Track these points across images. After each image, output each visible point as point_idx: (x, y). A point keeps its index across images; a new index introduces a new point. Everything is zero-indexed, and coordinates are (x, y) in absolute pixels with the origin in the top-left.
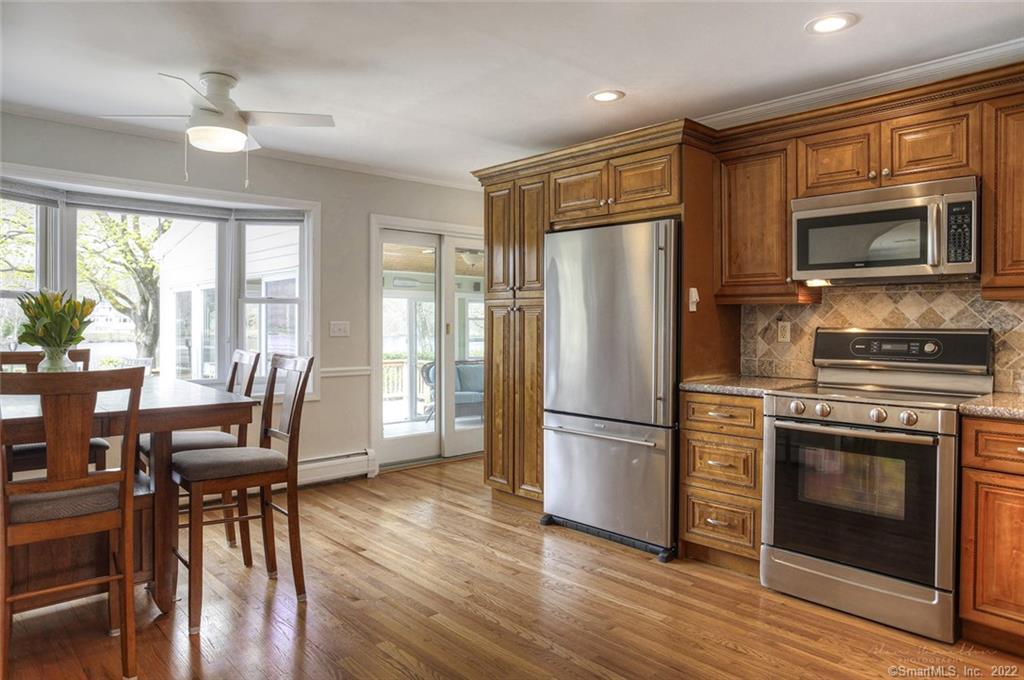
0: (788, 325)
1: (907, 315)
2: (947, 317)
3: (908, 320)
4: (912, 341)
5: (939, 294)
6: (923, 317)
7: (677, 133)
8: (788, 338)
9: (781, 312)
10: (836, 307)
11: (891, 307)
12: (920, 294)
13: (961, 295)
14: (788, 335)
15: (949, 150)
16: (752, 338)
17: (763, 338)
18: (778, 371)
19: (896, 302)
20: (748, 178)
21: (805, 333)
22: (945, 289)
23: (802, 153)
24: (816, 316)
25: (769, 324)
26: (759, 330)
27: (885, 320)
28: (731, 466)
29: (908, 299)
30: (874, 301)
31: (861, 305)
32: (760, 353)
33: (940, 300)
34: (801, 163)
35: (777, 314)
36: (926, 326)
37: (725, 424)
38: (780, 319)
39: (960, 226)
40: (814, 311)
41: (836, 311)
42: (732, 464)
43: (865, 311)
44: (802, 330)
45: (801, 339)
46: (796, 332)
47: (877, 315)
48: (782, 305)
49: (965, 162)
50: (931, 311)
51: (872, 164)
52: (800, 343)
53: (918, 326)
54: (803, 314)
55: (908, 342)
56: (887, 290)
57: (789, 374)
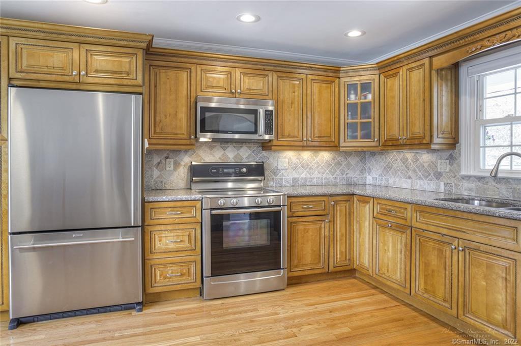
0: (172, 161)
1: (229, 156)
2: (244, 157)
3: (229, 158)
4: (236, 168)
5: (241, 147)
6: (235, 157)
7: (143, 42)
8: (172, 168)
9: (168, 154)
10: (197, 152)
11: (223, 152)
12: (234, 147)
13: (249, 147)
14: (172, 166)
15: (262, 87)
16: (150, 168)
17: (157, 168)
18: (166, 186)
19: (224, 150)
20: (168, 79)
21: (181, 165)
22: (243, 145)
23: (199, 73)
24: (187, 156)
25: (161, 160)
26: (154, 164)
27: (220, 158)
28: (181, 241)
29: (229, 149)
30: (215, 149)
31: (209, 151)
32: (155, 176)
33: (242, 150)
34: (199, 78)
35: (165, 155)
36: (236, 161)
37: (176, 218)
38: (167, 158)
39: (269, 120)
40: (186, 154)
41: (197, 154)
42: (182, 239)
43: (211, 154)
44: (179, 164)
45: (179, 168)
46: (176, 164)
47: (216, 156)
48: (168, 150)
49: (267, 94)
50: (238, 153)
51: (232, 86)
52: (179, 170)
53: (233, 161)
54: (180, 155)
55: (234, 168)
56: (221, 144)
57: (173, 187)
